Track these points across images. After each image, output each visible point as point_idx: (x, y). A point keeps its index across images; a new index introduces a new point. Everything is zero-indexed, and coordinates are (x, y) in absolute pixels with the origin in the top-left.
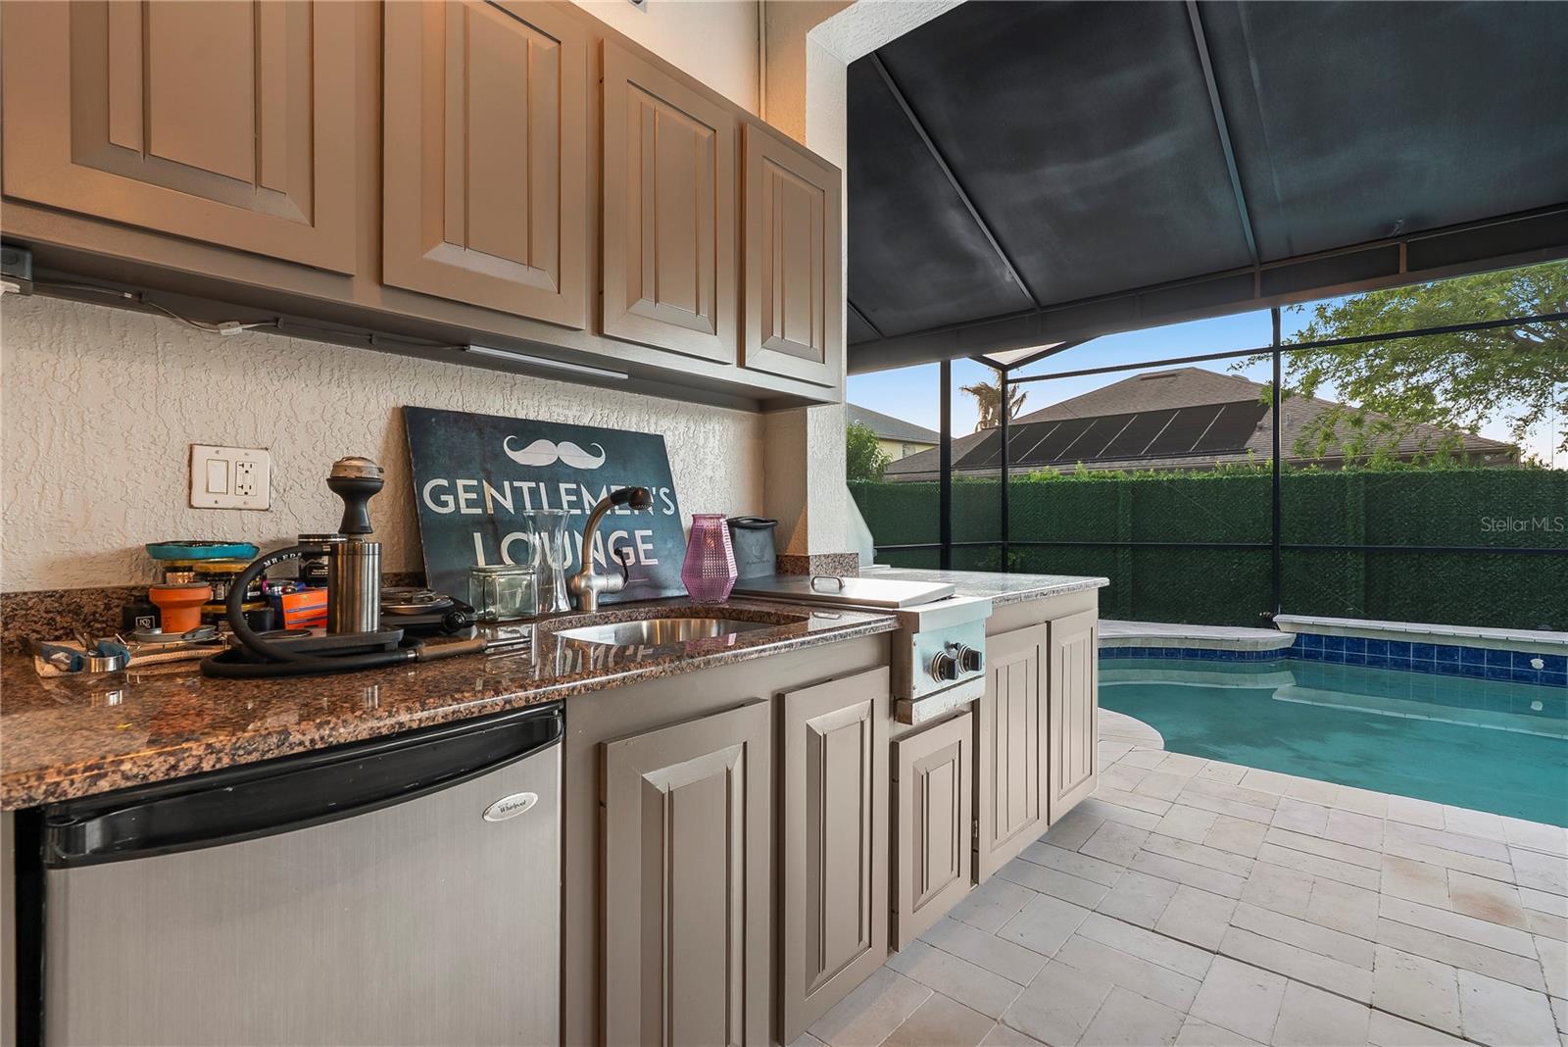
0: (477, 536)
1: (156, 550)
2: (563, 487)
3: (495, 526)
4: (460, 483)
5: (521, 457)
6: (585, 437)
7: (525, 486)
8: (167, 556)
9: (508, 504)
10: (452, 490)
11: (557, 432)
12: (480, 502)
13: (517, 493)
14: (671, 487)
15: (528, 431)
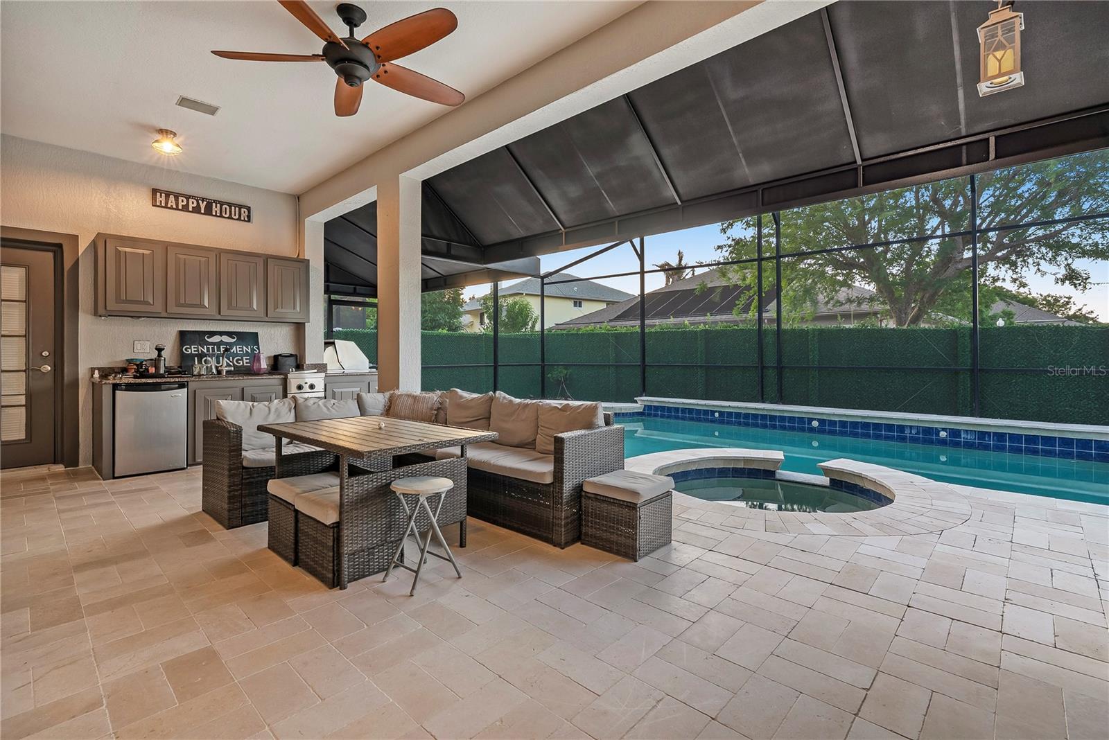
0: (196, 358)
1: (127, 360)
2: (221, 347)
3: (201, 356)
4: (193, 347)
5: (209, 340)
6: (230, 334)
7: (210, 347)
8: (129, 361)
9: (205, 351)
10: (190, 348)
11: (221, 334)
12: (198, 351)
13: (208, 349)
14: (258, 345)
15: (212, 334)
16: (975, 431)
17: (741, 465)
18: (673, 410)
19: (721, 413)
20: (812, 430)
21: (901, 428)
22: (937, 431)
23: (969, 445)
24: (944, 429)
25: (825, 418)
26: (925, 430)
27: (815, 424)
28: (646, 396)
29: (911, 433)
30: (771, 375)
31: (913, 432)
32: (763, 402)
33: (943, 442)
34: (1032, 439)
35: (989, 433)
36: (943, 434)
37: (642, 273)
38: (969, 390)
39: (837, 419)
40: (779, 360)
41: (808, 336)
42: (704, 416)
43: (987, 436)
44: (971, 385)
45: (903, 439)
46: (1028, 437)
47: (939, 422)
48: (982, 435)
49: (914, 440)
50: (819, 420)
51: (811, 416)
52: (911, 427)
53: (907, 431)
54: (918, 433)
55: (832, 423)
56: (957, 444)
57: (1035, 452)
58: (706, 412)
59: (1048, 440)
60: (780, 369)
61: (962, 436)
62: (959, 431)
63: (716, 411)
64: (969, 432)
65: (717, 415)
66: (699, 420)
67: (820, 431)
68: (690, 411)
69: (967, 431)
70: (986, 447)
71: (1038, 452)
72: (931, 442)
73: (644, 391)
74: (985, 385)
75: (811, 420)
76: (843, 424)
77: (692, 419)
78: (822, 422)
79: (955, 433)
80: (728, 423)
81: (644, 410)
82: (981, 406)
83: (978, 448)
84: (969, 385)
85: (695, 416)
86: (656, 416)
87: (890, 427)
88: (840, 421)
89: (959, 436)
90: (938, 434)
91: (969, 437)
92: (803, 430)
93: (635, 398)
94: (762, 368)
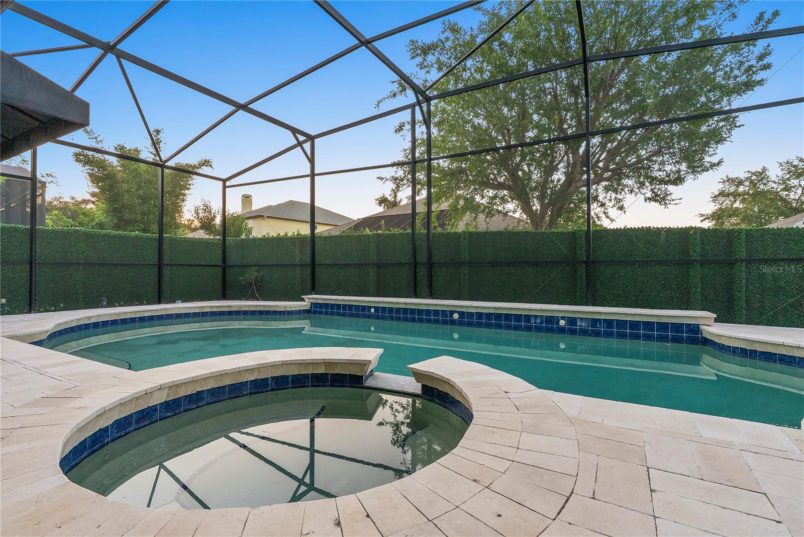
16: (589, 319)
17: (322, 370)
18: (335, 307)
19: (376, 309)
20: (453, 322)
21: (528, 318)
22: (557, 320)
23: (584, 332)
24: (563, 318)
25: (464, 310)
26: (548, 319)
27: (456, 316)
28: (315, 294)
29: (536, 323)
30: (422, 272)
31: (538, 321)
32: (416, 298)
33: (562, 330)
34: (635, 325)
35: (599, 320)
36: (562, 323)
37: (313, 175)
38: (584, 284)
39: (474, 311)
40: (430, 257)
41: (460, 238)
42: (361, 312)
43: (598, 322)
44: (586, 280)
45: (529, 329)
46: (631, 323)
47: (558, 311)
48: (594, 322)
49: (539, 329)
50: (459, 313)
51: (452, 309)
52: (536, 316)
53: (533, 321)
54: (542, 322)
55: (470, 315)
56: (573, 332)
57: (637, 337)
58: (364, 308)
59: (648, 325)
60: (430, 265)
61: (578, 324)
62: (575, 319)
63: (372, 307)
64: (583, 320)
65: (373, 310)
66: (357, 316)
67: (460, 323)
68: (350, 307)
69: (582, 318)
70: (597, 334)
71: (640, 337)
72: (552, 330)
73: (314, 289)
74: (596, 280)
75: (452, 312)
76: (480, 315)
77: (351, 315)
78: (462, 314)
79: (572, 321)
80: (383, 318)
81: (311, 307)
82: (593, 298)
83: (590, 335)
84: (584, 280)
85: (354, 312)
86: (321, 313)
87: (518, 317)
88: (476, 312)
89: (575, 324)
90: (558, 323)
91: (583, 325)
92: (445, 322)
93: (302, 297)
94: (415, 265)
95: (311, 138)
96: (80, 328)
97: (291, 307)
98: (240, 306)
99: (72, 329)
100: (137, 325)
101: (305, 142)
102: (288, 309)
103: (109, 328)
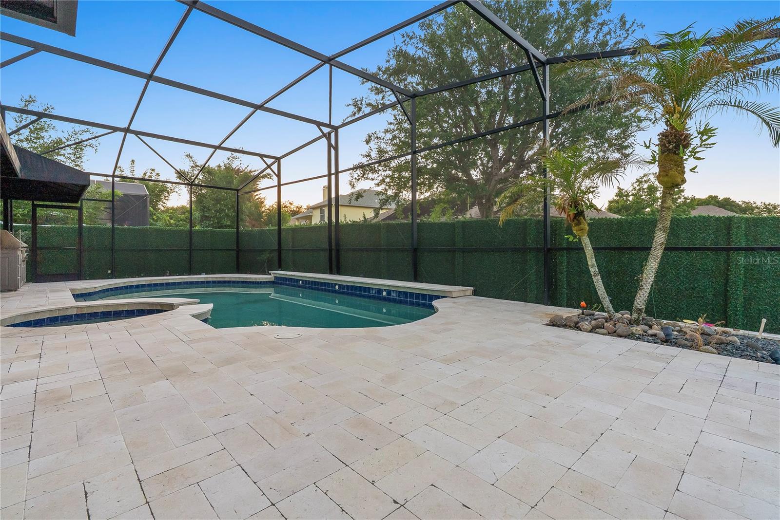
16: (397, 291)
18: (285, 280)
19: (302, 281)
20: (336, 292)
21: (369, 290)
22: (382, 291)
23: (394, 301)
24: (385, 290)
25: (340, 283)
26: (378, 291)
27: (337, 287)
28: (281, 270)
29: (373, 293)
33: (384, 299)
35: (401, 292)
36: (384, 294)
37: (279, 185)
40: (336, 245)
42: (296, 283)
43: (401, 294)
45: (370, 297)
47: (381, 285)
48: (399, 293)
51: (336, 282)
52: (373, 288)
53: (371, 292)
54: (375, 293)
55: (344, 287)
58: (297, 280)
60: (338, 251)
61: (392, 295)
62: (390, 291)
63: (300, 280)
68: (291, 280)
69: (393, 291)
72: (376, 298)
73: (280, 267)
75: (336, 285)
76: (348, 287)
77: (292, 286)
79: (389, 293)
80: (305, 288)
81: (275, 280)
83: (397, 303)
86: (282, 284)
87: (365, 289)
88: (346, 285)
90: (382, 293)
91: (394, 295)
93: (270, 272)
94: (331, 250)
95: (278, 160)
96: (116, 289)
97: (259, 279)
98: (230, 278)
99: (112, 289)
100: (165, 288)
101: (273, 164)
102: (258, 281)
103: (146, 288)
